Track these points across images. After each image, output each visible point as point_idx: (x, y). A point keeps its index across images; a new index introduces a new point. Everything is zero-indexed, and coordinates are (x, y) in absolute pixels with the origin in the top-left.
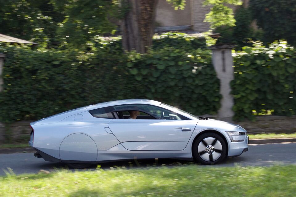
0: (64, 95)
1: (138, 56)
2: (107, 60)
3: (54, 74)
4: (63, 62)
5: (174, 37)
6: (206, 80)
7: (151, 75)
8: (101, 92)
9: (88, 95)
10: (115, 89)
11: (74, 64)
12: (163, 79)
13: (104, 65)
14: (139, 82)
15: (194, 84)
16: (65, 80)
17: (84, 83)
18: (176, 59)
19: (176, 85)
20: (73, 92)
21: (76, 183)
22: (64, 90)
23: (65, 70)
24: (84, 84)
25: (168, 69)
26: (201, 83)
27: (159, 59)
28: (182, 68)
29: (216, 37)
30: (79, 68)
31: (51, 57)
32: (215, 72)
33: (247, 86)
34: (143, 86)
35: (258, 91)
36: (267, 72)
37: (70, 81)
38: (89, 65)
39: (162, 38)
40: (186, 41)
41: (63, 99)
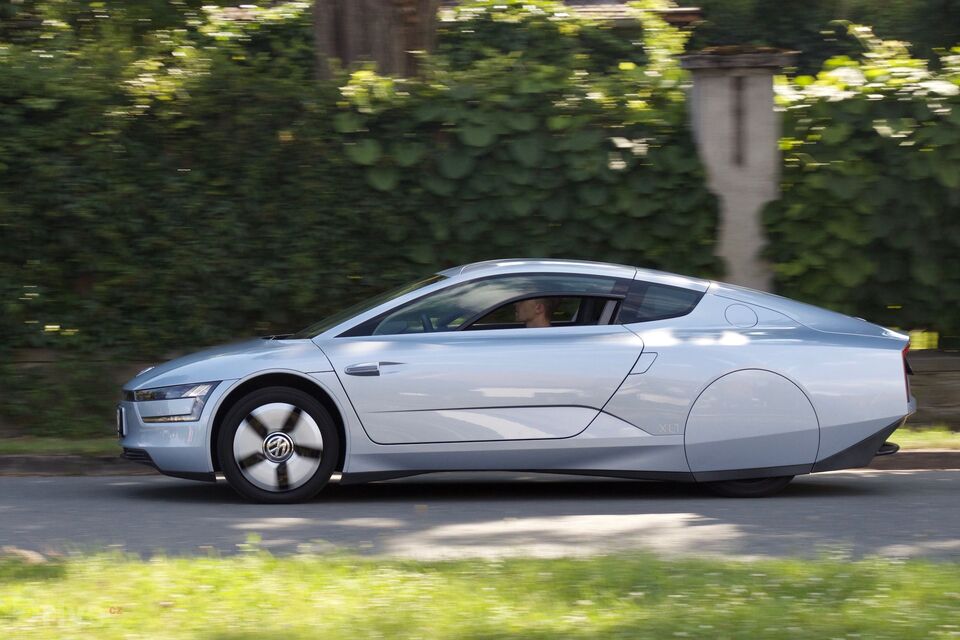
0: (69, 239)
1: (384, 86)
2: (255, 101)
3: (27, 150)
4: (67, 103)
5: (514, 19)
6: (660, 195)
7: (436, 171)
8: (224, 233)
9: (168, 243)
10: (282, 222)
11: (118, 112)
12: (483, 186)
13: (241, 119)
14: (383, 195)
15: (613, 210)
16: (74, 177)
17: (153, 194)
18: (540, 105)
19: (537, 216)
20: (107, 231)
21: (166, 606)
22: (72, 221)
23: (78, 137)
24: (153, 198)
25: (505, 148)
26: (641, 210)
27: (472, 105)
28: (565, 146)
29: (687, 23)
30: (136, 129)
31: (18, 78)
32: (701, 167)
33: (834, 228)
34: (399, 214)
35: (878, 249)
36: (919, 172)
37: (96, 184)
38: (177, 119)
39: (461, 19)
40: (563, 35)
41: (61, 257)
